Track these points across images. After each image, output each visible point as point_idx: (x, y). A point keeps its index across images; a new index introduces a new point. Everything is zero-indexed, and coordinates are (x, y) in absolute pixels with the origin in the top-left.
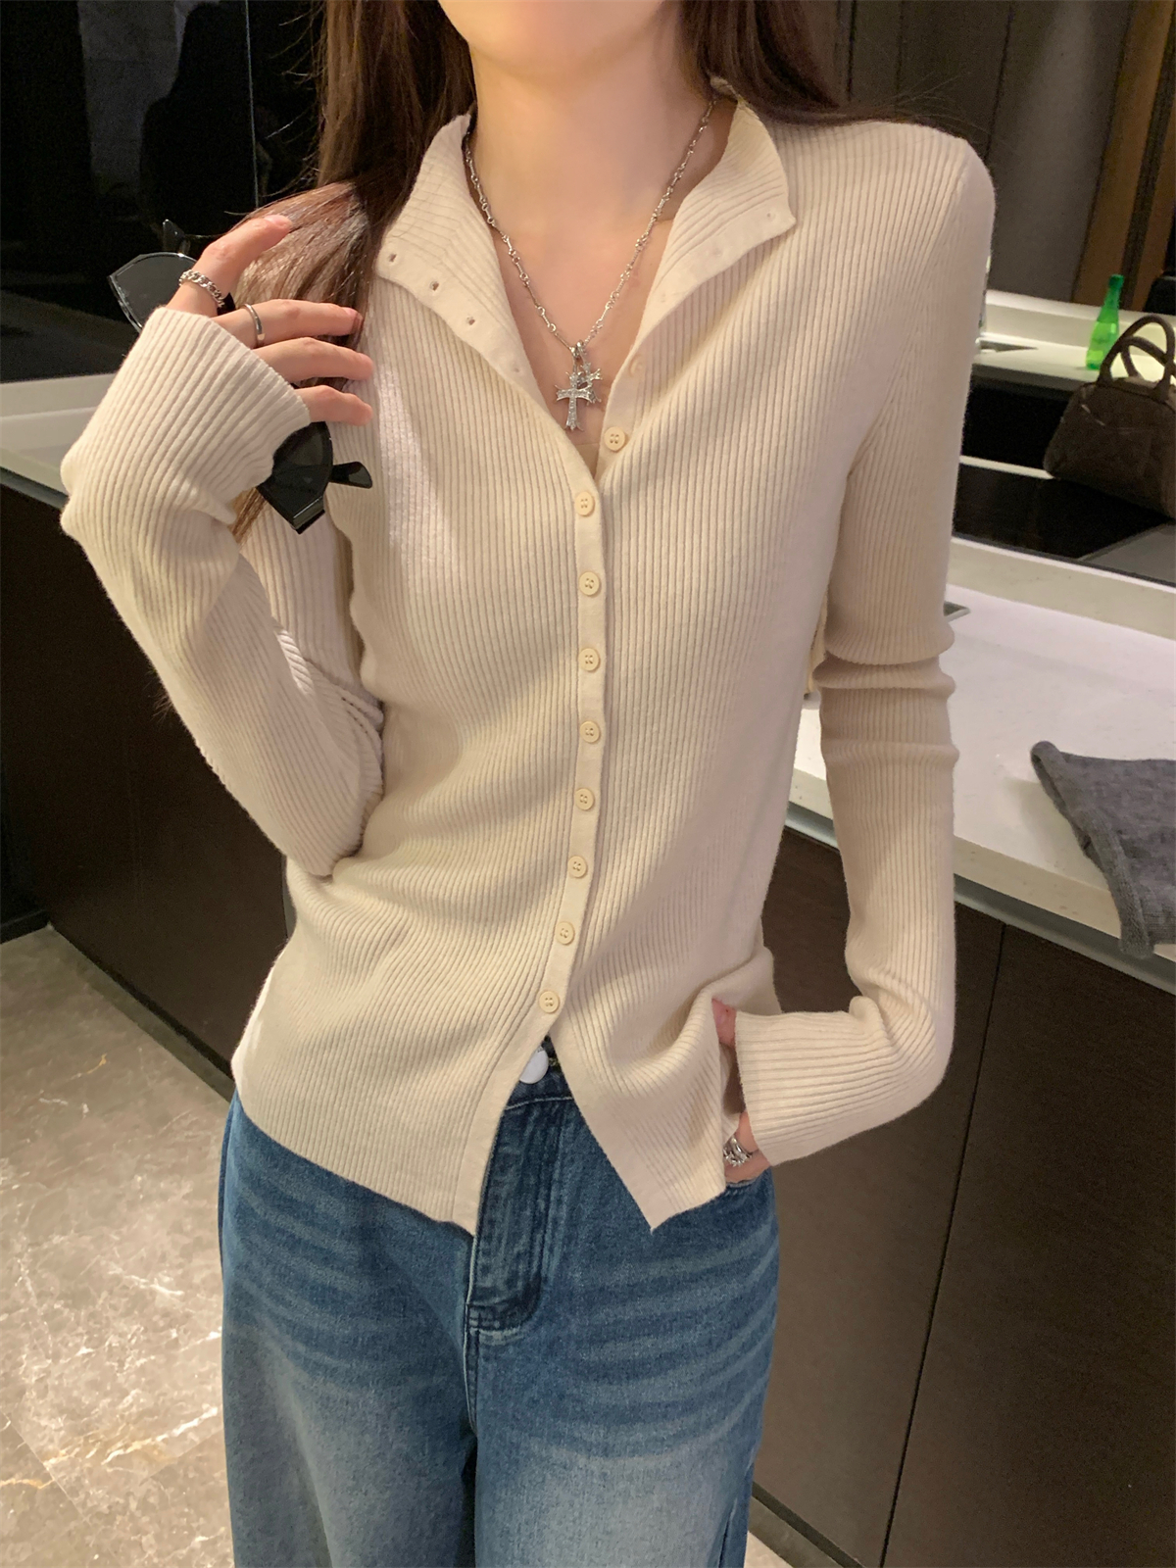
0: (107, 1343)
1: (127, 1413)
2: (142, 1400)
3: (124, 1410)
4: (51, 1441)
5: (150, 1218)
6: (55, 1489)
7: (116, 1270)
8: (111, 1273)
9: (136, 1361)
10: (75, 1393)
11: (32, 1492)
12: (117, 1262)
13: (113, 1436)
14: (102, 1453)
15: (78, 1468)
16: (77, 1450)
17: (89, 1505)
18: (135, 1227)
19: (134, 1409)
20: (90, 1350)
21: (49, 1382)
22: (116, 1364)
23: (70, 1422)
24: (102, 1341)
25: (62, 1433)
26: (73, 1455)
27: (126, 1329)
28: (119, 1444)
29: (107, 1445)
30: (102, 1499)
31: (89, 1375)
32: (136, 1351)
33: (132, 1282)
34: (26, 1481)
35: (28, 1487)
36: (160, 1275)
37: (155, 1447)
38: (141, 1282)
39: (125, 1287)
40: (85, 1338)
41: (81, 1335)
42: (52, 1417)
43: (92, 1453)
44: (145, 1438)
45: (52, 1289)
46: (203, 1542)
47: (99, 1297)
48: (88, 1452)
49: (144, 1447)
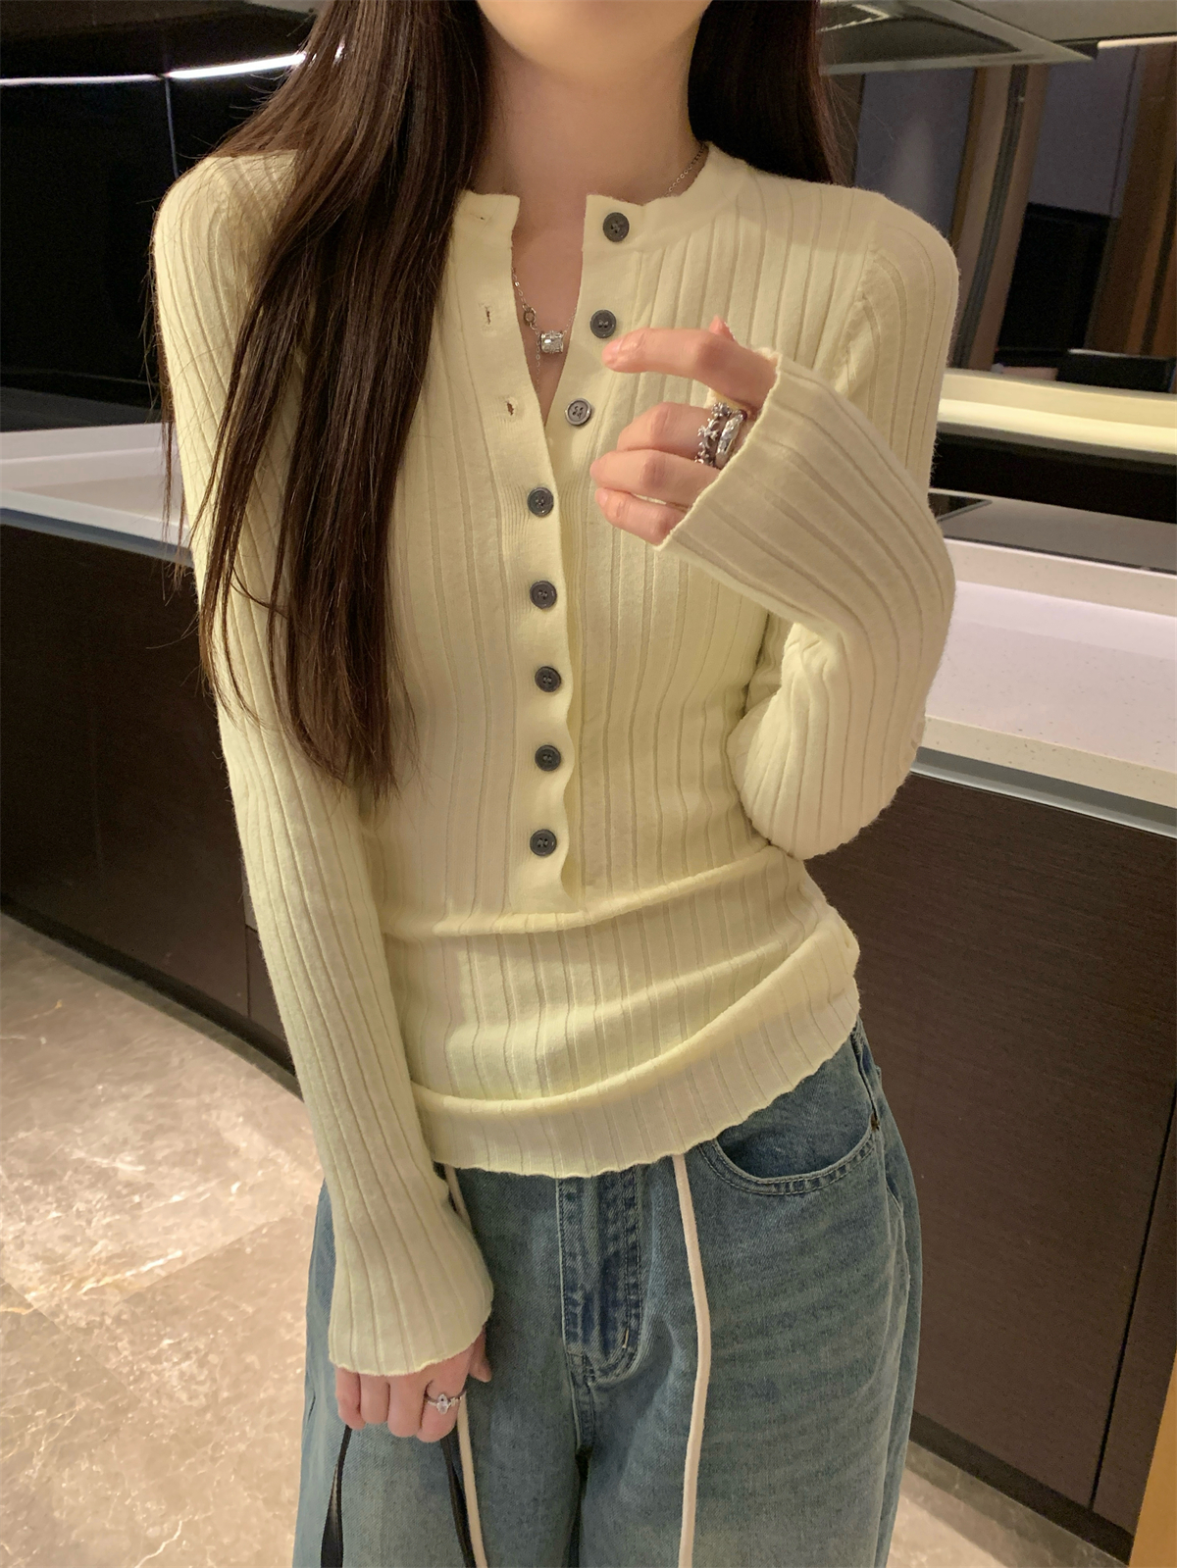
0: (74, 1209)
1: (97, 1258)
2: (110, 1248)
3: (94, 1256)
4: (30, 1279)
5: (112, 1114)
6: (37, 1313)
7: (79, 1154)
8: (74, 1157)
9: (101, 1220)
10: (49, 1246)
11: (16, 1318)
12: (79, 1148)
13: (86, 1274)
14: (78, 1286)
15: (56, 1299)
16: (55, 1285)
17: (69, 1323)
18: (97, 1122)
19: (104, 1255)
20: (59, 1214)
21: (25, 1238)
22: (84, 1224)
23: (46, 1266)
24: (71, 1207)
25: (40, 1274)
26: (51, 1289)
27: (90, 1197)
28: (93, 1279)
29: (82, 1281)
30: (80, 1318)
31: (62, 1231)
32: (102, 1213)
33: (95, 1162)
34: (10, 1310)
35: (13, 1313)
36: (122, 1155)
37: (124, 1280)
38: (104, 1163)
39: (89, 1167)
40: (54, 1205)
41: (51, 1203)
42: (30, 1263)
43: (69, 1286)
44: (116, 1273)
45: (21, 1171)
46: (170, 1345)
47: (65, 1174)
48: (64, 1286)
49: (115, 1280)
